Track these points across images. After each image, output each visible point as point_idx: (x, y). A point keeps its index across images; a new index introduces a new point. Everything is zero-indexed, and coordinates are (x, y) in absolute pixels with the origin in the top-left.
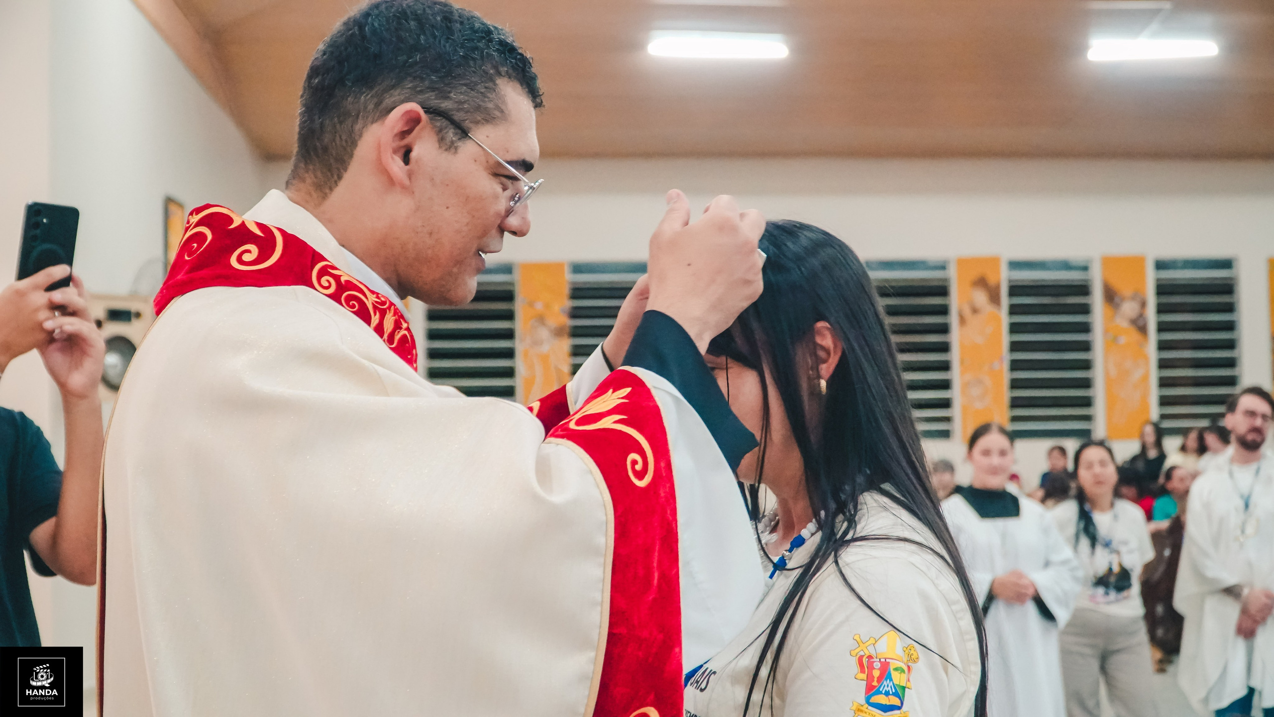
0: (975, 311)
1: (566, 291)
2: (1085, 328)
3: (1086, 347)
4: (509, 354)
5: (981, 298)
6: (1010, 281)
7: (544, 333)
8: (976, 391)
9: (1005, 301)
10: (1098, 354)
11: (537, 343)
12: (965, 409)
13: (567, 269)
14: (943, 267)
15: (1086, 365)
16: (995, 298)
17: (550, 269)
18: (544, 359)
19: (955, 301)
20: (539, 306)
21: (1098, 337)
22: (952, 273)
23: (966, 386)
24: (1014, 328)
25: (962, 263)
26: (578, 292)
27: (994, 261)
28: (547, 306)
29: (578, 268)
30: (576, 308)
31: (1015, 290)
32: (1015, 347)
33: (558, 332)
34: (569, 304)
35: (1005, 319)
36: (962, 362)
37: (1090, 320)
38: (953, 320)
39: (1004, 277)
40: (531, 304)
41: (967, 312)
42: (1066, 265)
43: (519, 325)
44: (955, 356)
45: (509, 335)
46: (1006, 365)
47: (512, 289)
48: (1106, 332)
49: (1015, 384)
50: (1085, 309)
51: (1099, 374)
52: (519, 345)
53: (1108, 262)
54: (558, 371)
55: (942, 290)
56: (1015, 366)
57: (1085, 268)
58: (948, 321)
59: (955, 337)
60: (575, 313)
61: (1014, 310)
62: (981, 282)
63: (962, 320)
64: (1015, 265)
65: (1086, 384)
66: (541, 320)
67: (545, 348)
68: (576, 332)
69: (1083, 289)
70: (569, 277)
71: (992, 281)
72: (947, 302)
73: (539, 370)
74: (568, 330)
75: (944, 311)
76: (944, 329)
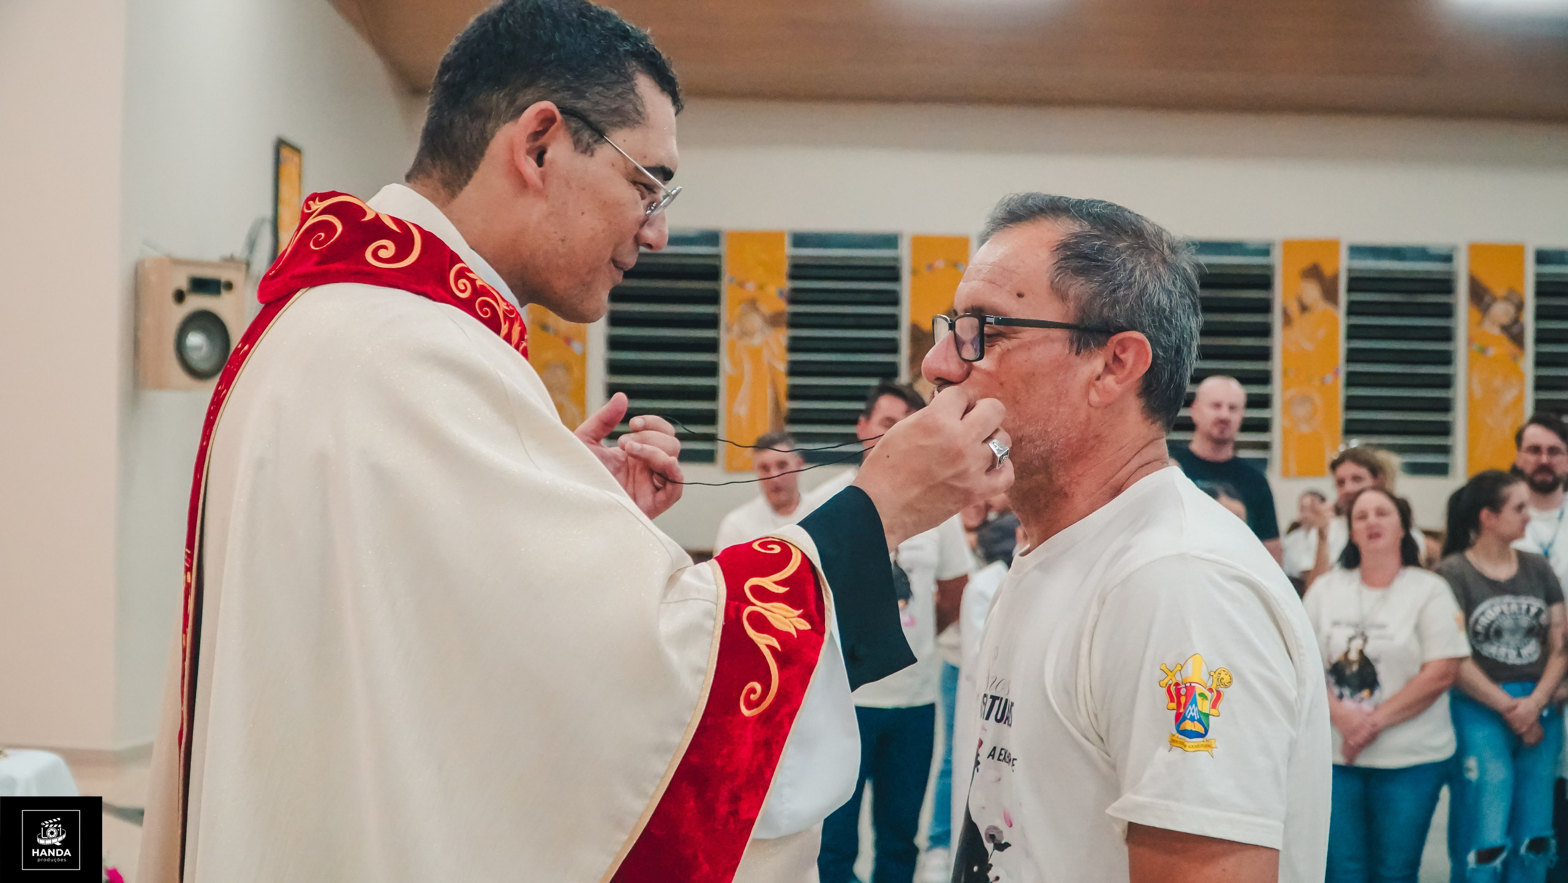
0: (1304, 308)
1: (785, 268)
2: (1447, 335)
3: (1446, 359)
4: (712, 346)
5: (1312, 292)
6: (1350, 271)
7: (755, 321)
8: (1301, 411)
9: (1343, 297)
10: (1460, 369)
11: (745, 334)
12: (1286, 433)
13: (787, 241)
14: (1265, 251)
15: (1446, 382)
16: (1330, 294)
17: (769, 239)
18: (755, 354)
19: (1279, 296)
20: (751, 287)
21: (1461, 347)
22: (1277, 259)
23: (1287, 405)
24: (1353, 332)
25: (1290, 246)
26: (799, 271)
27: (1332, 246)
28: (761, 287)
29: (800, 240)
30: (795, 291)
31: (1356, 283)
32: (1353, 356)
33: (774, 321)
34: (787, 285)
35: (1341, 320)
36: (1285, 373)
37: (1452, 325)
38: (1277, 319)
39: (1343, 265)
40: (741, 285)
41: (1294, 309)
42: (1422, 254)
43: (726, 311)
44: (1277, 365)
45: (713, 322)
46: (1342, 378)
47: (717, 263)
48: (1470, 341)
49: (1351, 404)
50: (1447, 311)
51: (1460, 394)
52: (725, 337)
53: (1477, 250)
54: (772, 368)
55: (1264, 281)
56: (1353, 380)
57: (1448, 258)
58: (1269, 320)
59: (1278, 341)
60: (795, 297)
61: (1353, 309)
62: (1314, 273)
63: (1287, 320)
64: (1356, 251)
65: (1445, 406)
66: (753, 304)
67: (757, 340)
68: (795, 321)
69: (1445, 285)
70: (789, 250)
71: (1328, 271)
72: (1270, 296)
73: (747, 367)
74: (786, 318)
75: (1265, 307)
76: (1265, 331)
